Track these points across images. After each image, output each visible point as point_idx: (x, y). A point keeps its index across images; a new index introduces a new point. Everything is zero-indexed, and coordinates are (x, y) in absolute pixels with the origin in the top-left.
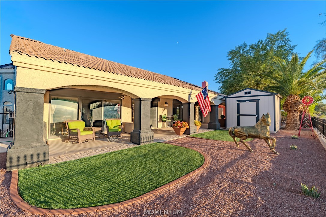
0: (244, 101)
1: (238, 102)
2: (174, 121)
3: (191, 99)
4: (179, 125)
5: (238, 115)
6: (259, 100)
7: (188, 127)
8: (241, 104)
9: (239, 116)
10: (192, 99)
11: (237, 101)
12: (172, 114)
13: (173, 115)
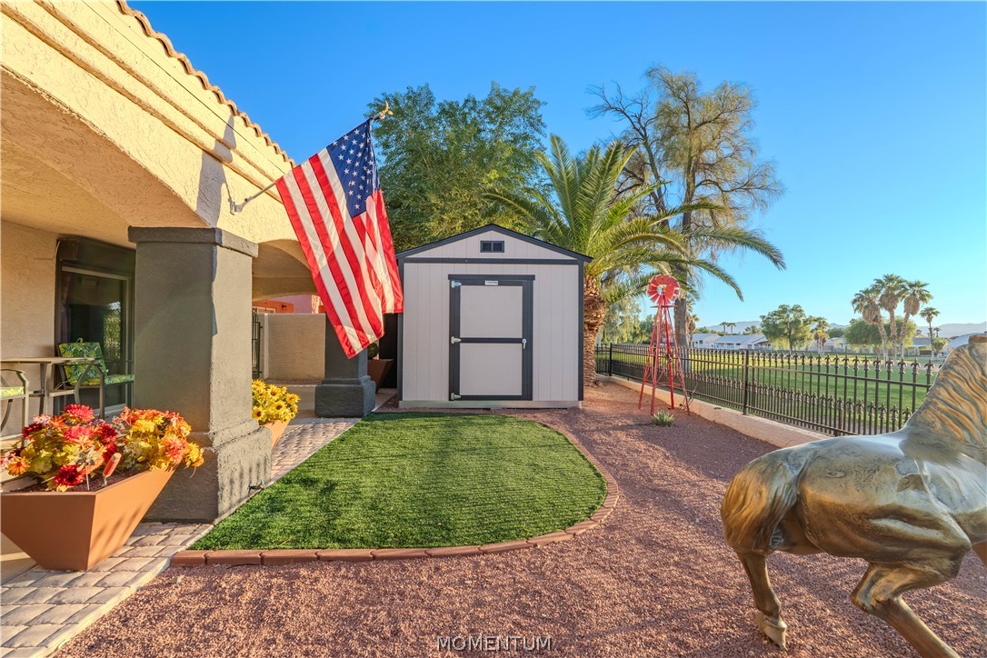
0: (478, 280)
1: (454, 284)
2: (69, 386)
3: (225, 206)
4: (72, 455)
5: (454, 340)
6: (533, 277)
7: (195, 454)
8: (467, 292)
9: (457, 344)
10: (235, 208)
11: (451, 277)
12: (51, 342)
13: (57, 344)
